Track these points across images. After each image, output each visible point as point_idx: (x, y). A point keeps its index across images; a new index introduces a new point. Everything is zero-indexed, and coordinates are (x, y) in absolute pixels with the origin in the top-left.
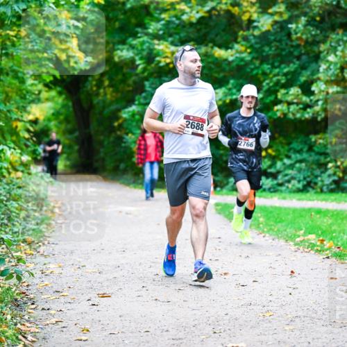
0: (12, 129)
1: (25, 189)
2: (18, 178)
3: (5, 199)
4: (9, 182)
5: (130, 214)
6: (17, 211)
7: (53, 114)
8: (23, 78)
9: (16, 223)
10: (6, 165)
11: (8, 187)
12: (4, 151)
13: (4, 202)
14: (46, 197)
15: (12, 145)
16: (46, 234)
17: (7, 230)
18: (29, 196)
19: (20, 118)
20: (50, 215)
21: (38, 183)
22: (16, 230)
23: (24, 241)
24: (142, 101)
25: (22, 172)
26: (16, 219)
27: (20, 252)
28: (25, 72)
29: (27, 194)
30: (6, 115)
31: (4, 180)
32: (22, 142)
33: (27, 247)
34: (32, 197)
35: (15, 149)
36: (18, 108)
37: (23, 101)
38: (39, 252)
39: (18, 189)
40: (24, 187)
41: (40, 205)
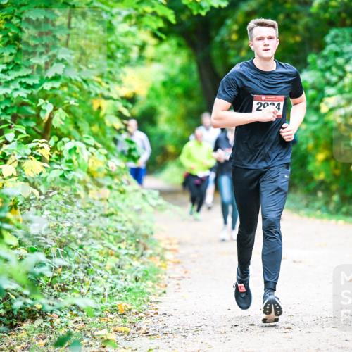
0: (91, 112)
1: (114, 217)
2: (101, 200)
3: (80, 236)
4: (88, 206)
5: (300, 262)
6: (101, 258)
7: (164, 84)
8: (110, 22)
9: (99, 278)
10: (80, 175)
11: (84, 215)
12: (77, 151)
13: (78, 241)
14: (152, 233)
15: (92, 141)
16: (153, 298)
17: (84, 290)
18: (122, 231)
19: (106, 94)
20: (158, 263)
21: (137, 207)
22: (99, 290)
23: (114, 309)
24: (320, 63)
25: (110, 187)
26: (99, 271)
27: (106, 330)
28: (114, 11)
29: (119, 227)
30: (81, 89)
31: (79, 204)
32: (109, 136)
33: (119, 320)
34: (126, 232)
35: (95, 147)
36: (102, 76)
37: (111, 62)
38: (139, 329)
39: (102, 218)
40: (113, 214)
41: (141, 247)
